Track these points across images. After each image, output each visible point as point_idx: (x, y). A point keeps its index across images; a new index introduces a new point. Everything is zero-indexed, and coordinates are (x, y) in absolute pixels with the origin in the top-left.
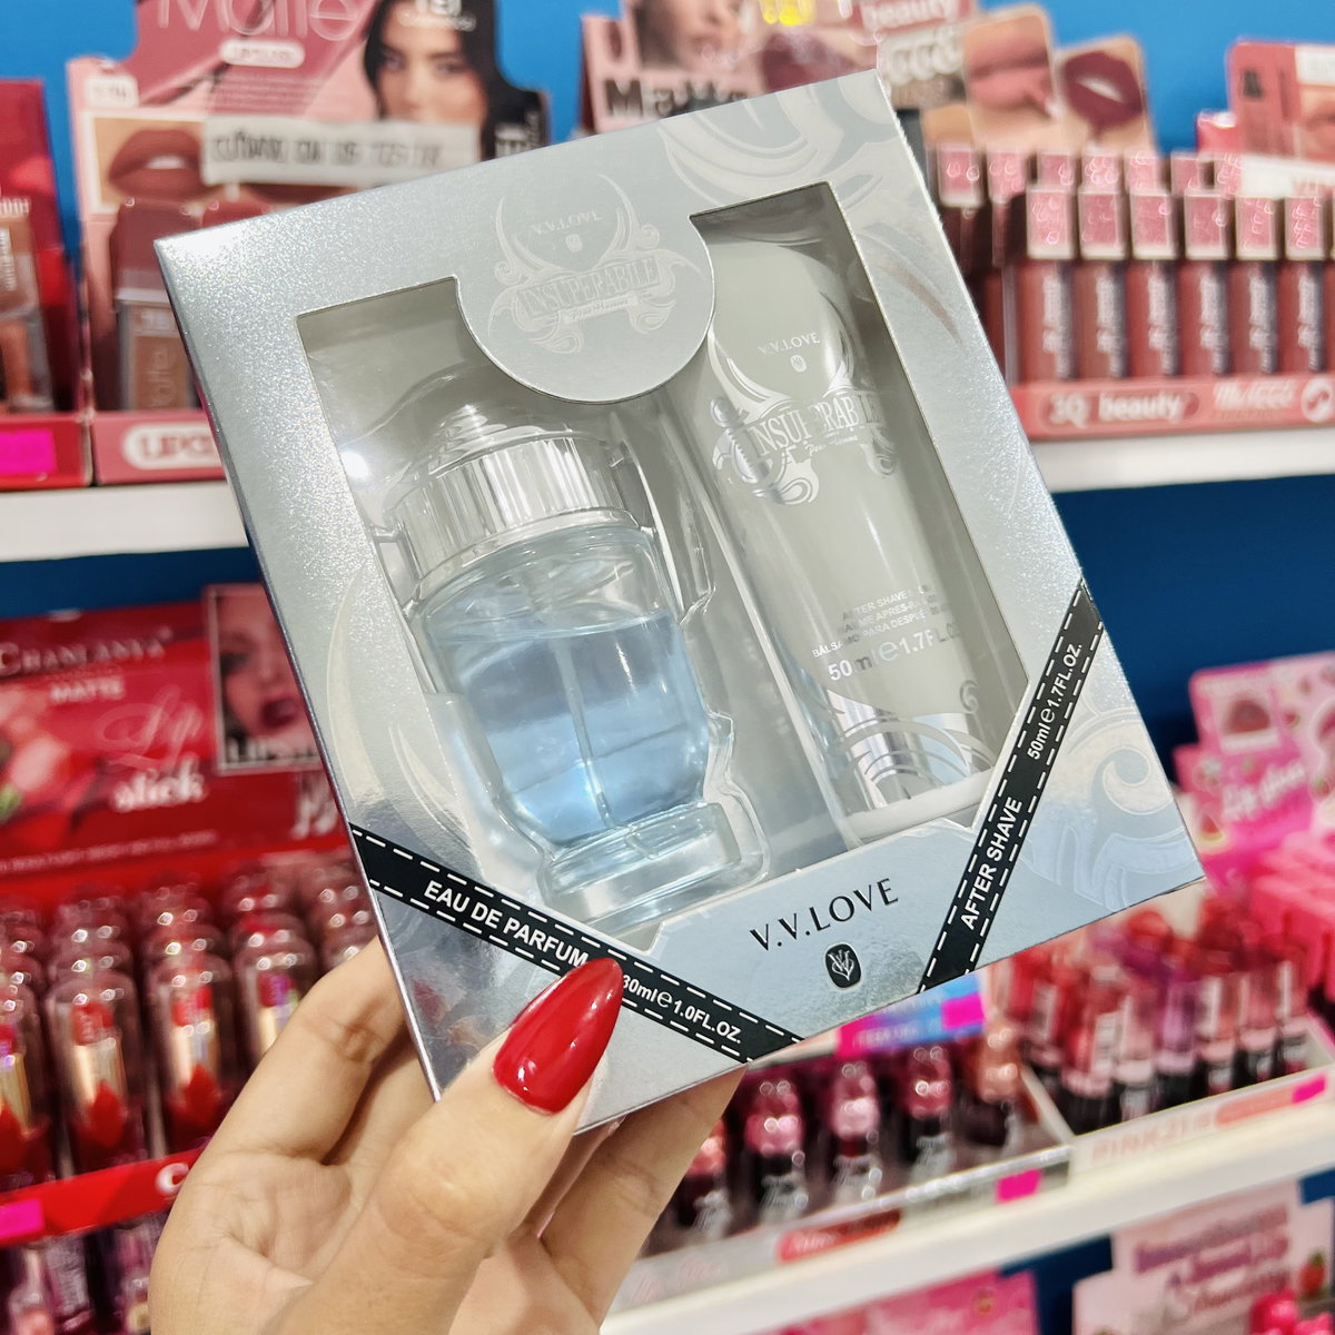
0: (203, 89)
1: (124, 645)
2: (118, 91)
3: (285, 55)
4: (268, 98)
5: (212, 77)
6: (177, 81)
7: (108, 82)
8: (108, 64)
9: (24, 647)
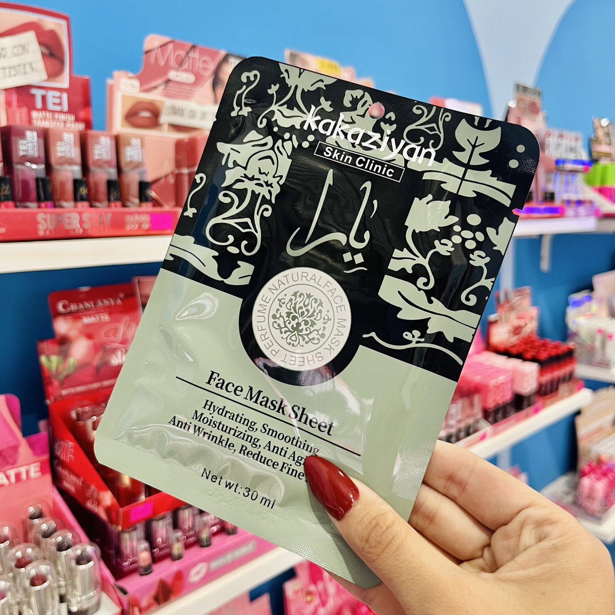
0: (162, 87)
1: (107, 300)
2: (133, 86)
3: (189, 78)
4: (182, 94)
5: (165, 84)
6: (153, 84)
7: (129, 82)
8: (131, 75)
9: (71, 302)
